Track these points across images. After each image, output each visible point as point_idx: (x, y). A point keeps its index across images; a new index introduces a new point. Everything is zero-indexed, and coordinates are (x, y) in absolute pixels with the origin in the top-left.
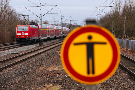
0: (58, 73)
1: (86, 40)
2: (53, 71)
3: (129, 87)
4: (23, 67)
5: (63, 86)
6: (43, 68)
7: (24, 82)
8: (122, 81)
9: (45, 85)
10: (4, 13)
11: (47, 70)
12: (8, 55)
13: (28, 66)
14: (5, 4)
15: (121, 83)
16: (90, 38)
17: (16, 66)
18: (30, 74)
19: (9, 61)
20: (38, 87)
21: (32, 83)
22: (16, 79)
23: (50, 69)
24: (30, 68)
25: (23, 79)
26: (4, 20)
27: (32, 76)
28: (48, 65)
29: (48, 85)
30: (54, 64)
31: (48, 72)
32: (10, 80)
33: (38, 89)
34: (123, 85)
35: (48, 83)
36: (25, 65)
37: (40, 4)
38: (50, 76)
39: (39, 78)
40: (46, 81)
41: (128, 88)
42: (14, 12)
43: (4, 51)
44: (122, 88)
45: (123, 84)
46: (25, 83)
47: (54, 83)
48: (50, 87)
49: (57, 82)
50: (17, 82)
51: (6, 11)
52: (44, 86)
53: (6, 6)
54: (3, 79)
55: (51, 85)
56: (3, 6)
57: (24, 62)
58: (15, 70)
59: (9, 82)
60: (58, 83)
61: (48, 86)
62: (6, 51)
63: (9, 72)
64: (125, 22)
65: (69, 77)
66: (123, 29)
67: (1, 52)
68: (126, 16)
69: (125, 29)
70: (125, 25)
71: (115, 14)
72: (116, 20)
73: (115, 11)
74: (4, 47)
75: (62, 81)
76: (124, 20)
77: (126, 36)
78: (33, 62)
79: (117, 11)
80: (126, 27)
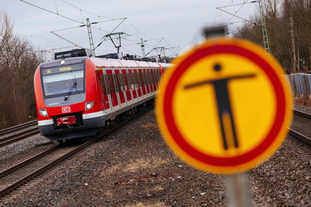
0: (152, 176)
2: (140, 171)
4: (68, 172)
5: (168, 203)
6: (116, 167)
10: (5, 52)
11: (126, 170)
12: (29, 149)
13: (80, 169)
14: (4, 32)
15: (304, 176)
17: (51, 173)
18: (86, 187)
19: (34, 164)
22: (57, 201)
23: (132, 167)
24: (85, 171)
25: (74, 201)
26: (7, 69)
27: (93, 190)
28: (125, 160)
29: (133, 206)
30: (139, 155)
31: (128, 176)
35: (133, 200)
36: (73, 167)
37: (88, 19)
38: (134, 184)
39: (109, 193)
40: (128, 198)
42: (28, 47)
43: (18, 143)
44: (307, 186)
45: (308, 178)
47: (147, 198)
49: (154, 196)
51: (8, 49)
53: (7, 37)
55: (140, 204)
57: (69, 162)
58: (50, 181)
62: (22, 141)
63: (38, 189)
64: (292, 35)
65: (180, 181)
66: (291, 50)
67: (11, 146)
68: (294, 19)
69: (296, 51)
70: (293, 42)
71: (267, 19)
72: (271, 31)
73: (265, 12)
74: (16, 133)
75: (165, 190)
76: (290, 29)
77: (301, 66)
78: (91, 158)
79: (270, 10)
80: (296, 46)
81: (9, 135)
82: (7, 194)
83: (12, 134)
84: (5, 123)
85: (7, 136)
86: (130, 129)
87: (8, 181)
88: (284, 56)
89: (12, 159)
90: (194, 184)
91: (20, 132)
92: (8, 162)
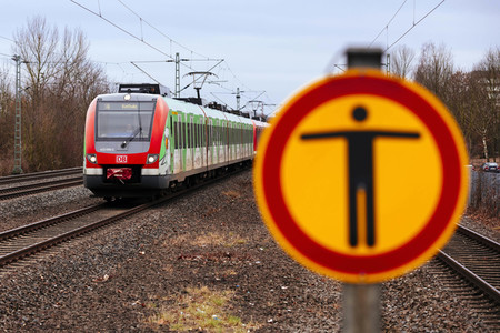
0: (225, 255)
1: (347, 123)
2: (212, 247)
3: (438, 300)
4: (123, 234)
5: (240, 292)
6: (183, 238)
7: (124, 279)
8: (415, 280)
9: (188, 290)
10: (72, 79)
11: (194, 243)
12: (81, 199)
13: (138, 233)
14: (75, 54)
15: (414, 286)
16: (360, 114)
17: (103, 232)
18: (142, 257)
19: (84, 217)
20: (166, 295)
21: (149, 283)
22: (104, 269)
23: (203, 242)
24: (144, 237)
25: (124, 271)
26: (71, 98)
27: (150, 262)
28: (197, 231)
29: (196, 289)
30: (213, 227)
31: (195, 251)
32: (83, 271)
33: (165, 299)
34: (420, 293)
35: (198, 282)
36: (131, 230)
37: (178, 54)
38: (201, 262)
39: (169, 269)
40: (191, 278)
41: (435, 302)
42: (100, 77)
43: (69, 189)
44: (415, 300)
45: (418, 290)
46: (128, 282)
47: (214, 282)
48: (203, 293)
49: (223, 280)
50: (106, 277)
51: (78, 75)
52: (186, 292)
53: (78, 61)
54: (65, 270)
55: (205, 289)
56: (71, 60)
57: (127, 222)
58: (100, 241)
59: (80, 277)
60: (225, 282)
61: (197, 291)
62: (74, 188)
63: (82, 249)
65: (259, 267)
67: (60, 191)
74: (70, 177)
75: (238, 276)
78: (154, 221)
81: (61, 178)
82: (44, 249)
83: (65, 178)
84: (59, 163)
85: (57, 179)
86: (207, 194)
87: (49, 233)
89: (59, 208)
90: (275, 274)
91: (74, 176)
92: (53, 210)
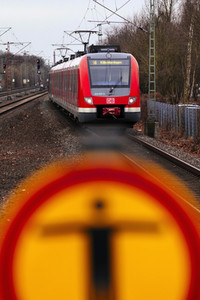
64: (190, 50)
66: (185, 71)
68: (195, 29)
69: (192, 73)
70: (189, 59)
71: (157, 23)
72: (161, 40)
73: (157, 13)
76: (187, 41)
77: (194, 94)
79: (163, 9)
80: (193, 65)
88: (174, 77)
